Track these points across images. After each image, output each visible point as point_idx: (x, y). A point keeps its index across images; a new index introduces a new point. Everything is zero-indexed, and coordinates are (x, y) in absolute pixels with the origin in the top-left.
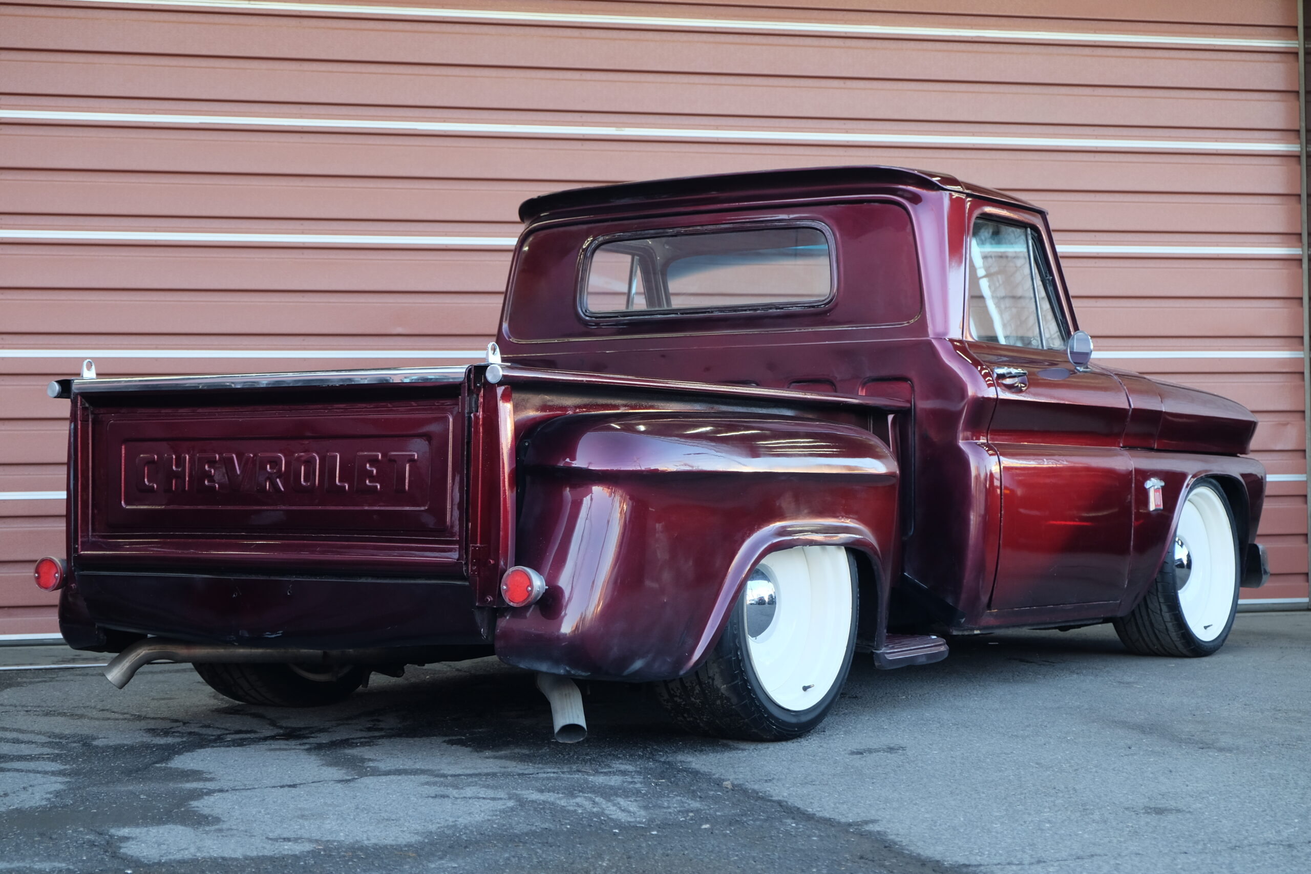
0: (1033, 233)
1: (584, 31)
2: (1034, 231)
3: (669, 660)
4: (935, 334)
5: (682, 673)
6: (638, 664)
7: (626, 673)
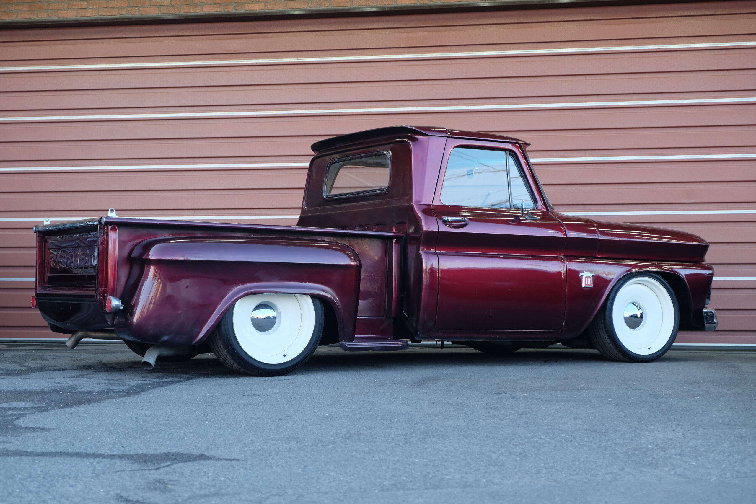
0: (510, 153)
1: (452, 61)
2: (511, 152)
3: (184, 337)
4: (415, 202)
5: (193, 343)
6: (166, 338)
7: (160, 341)
